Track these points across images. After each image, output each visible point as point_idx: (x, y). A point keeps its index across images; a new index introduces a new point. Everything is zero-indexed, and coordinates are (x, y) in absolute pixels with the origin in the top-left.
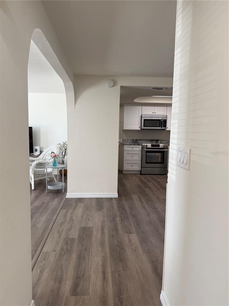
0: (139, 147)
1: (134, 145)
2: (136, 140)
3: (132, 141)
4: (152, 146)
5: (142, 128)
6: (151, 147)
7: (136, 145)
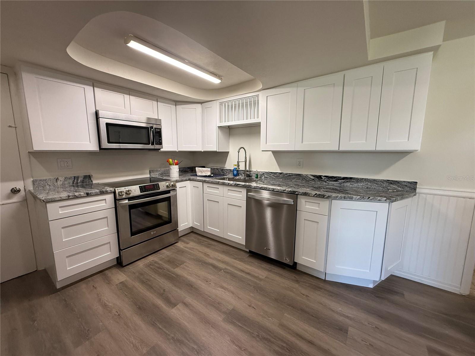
0: (105, 200)
1: (88, 195)
2: (85, 177)
3: (71, 181)
4: (142, 189)
5: (103, 147)
6: (141, 193)
7: (96, 195)
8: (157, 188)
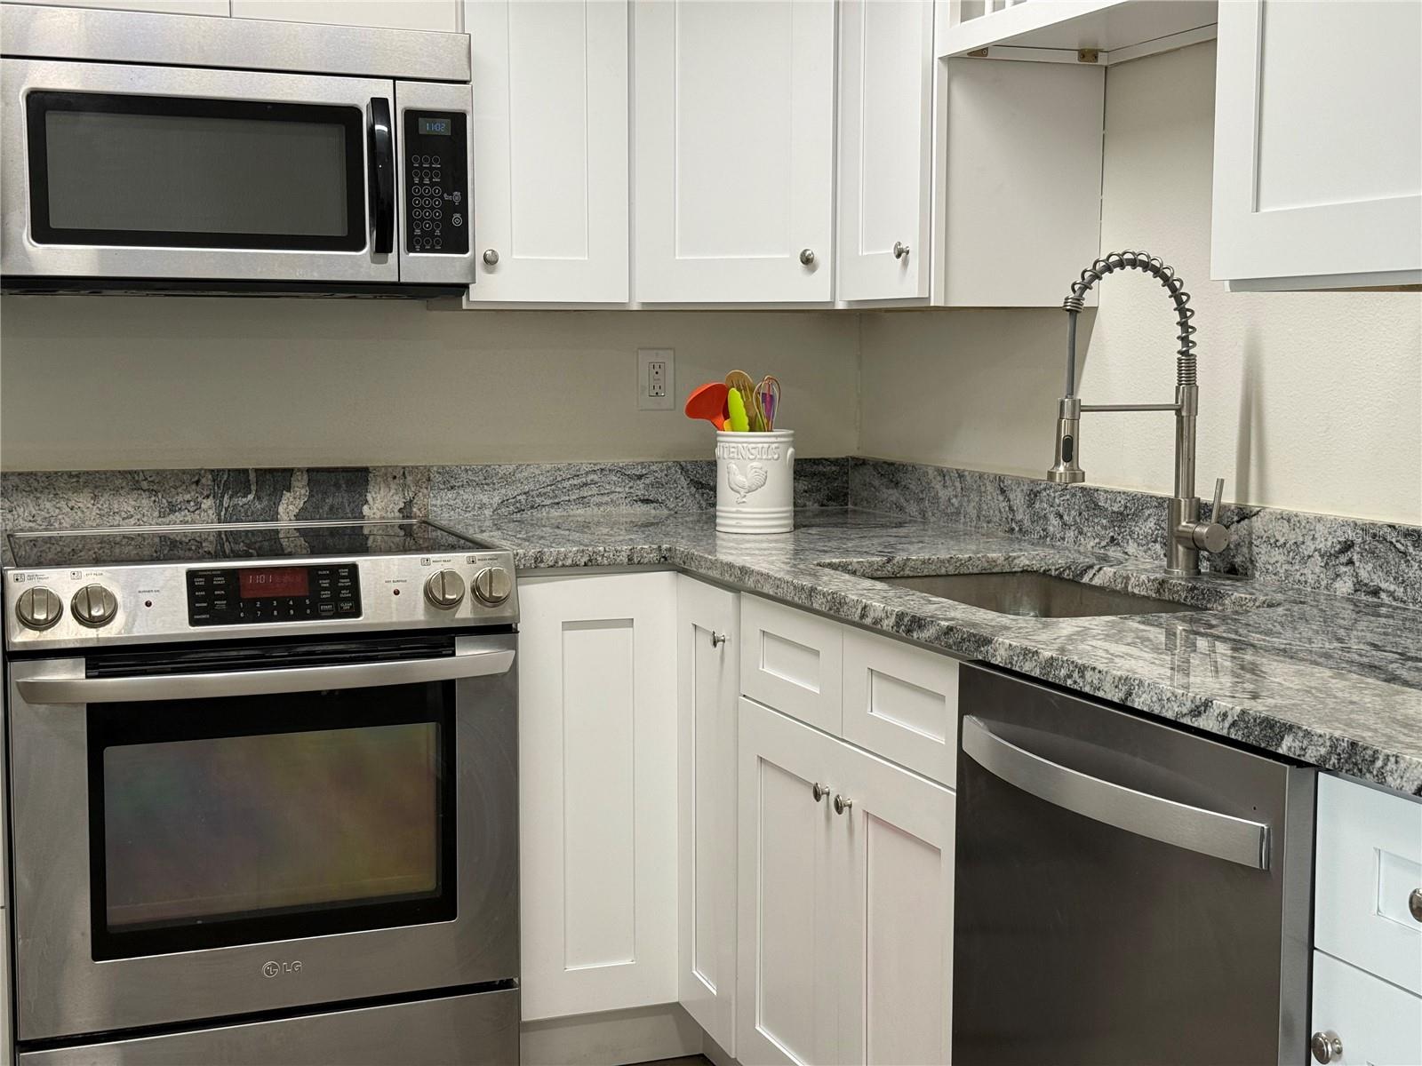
4: (207, 596)
5: (14, 265)
6: (193, 622)
8: (336, 599)
